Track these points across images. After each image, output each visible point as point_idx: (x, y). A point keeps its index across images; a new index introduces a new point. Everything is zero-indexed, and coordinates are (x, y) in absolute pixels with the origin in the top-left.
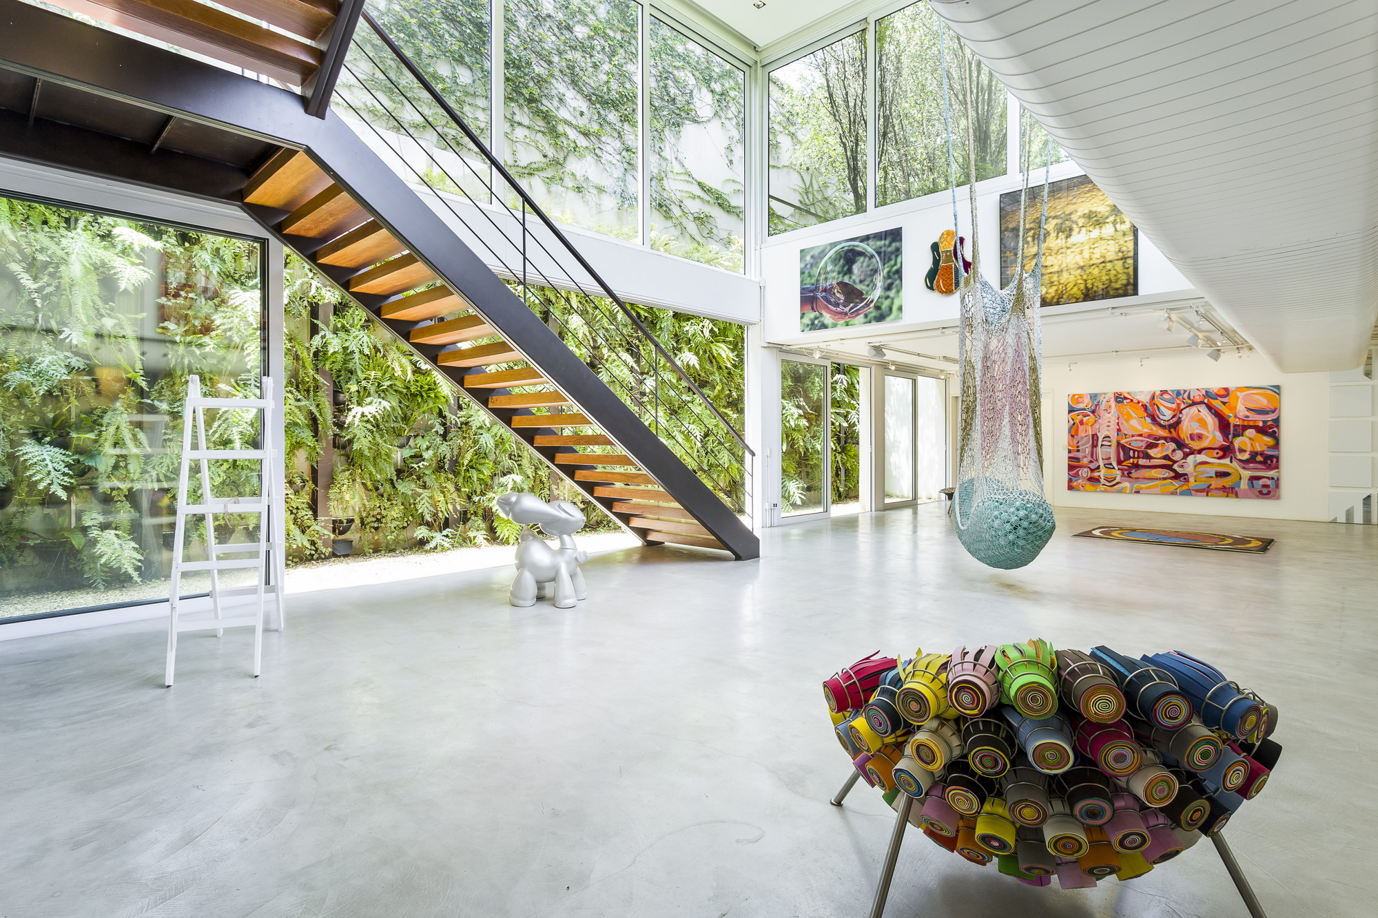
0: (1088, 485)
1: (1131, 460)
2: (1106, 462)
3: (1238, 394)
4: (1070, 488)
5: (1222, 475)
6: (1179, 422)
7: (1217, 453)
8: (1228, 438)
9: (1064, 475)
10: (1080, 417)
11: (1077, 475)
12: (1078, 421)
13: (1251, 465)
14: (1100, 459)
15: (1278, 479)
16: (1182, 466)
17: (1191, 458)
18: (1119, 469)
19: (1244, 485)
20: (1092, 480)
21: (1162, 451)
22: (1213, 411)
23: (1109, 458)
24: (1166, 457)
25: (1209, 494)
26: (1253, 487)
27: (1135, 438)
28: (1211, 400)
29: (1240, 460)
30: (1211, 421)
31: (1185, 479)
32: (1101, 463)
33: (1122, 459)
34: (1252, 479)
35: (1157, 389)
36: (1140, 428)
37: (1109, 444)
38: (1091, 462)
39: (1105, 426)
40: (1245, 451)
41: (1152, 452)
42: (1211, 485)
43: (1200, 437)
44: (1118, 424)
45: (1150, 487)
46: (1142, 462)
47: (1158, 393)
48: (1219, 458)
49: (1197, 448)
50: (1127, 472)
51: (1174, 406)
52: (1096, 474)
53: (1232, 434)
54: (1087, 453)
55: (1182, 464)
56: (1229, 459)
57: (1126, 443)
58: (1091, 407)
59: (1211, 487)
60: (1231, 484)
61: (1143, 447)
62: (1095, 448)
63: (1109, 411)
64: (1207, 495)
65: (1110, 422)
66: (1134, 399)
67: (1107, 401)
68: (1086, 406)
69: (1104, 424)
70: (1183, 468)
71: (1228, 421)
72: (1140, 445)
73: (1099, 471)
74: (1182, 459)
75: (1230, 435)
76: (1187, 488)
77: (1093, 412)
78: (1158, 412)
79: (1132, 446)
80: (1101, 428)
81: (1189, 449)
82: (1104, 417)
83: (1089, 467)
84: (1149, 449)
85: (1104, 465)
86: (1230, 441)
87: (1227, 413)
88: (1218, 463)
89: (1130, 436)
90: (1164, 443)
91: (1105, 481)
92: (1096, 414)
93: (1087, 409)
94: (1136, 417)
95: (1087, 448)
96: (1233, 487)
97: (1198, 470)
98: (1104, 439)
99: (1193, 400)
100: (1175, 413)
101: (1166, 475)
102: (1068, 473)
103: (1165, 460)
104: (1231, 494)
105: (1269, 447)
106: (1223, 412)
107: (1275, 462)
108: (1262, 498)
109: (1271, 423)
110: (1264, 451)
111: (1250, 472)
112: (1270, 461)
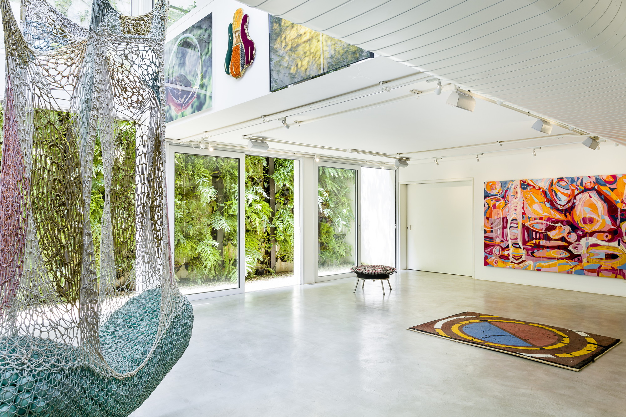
0: (500, 262)
1: (534, 241)
2: (514, 242)
3: (624, 180)
4: (486, 264)
5: (612, 257)
6: (573, 207)
7: (607, 236)
8: (616, 223)
9: (481, 253)
10: (494, 202)
11: (491, 252)
12: (491, 206)
14: (509, 239)
16: (576, 248)
17: (584, 240)
18: (524, 249)
20: (504, 258)
21: (560, 233)
22: (603, 197)
23: (516, 239)
24: (563, 239)
25: (600, 274)
27: (537, 221)
28: (602, 187)
30: (601, 206)
31: (579, 259)
32: (510, 243)
33: (527, 239)
35: (555, 176)
36: (541, 212)
37: (516, 226)
38: (502, 241)
39: (513, 209)
41: (551, 234)
42: (601, 266)
43: (591, 221)
44: (523, 207)
45: (549, 266)
46: (543, 243)
47: (555, 180)
48: (609, 241)
49: (589, 231)
50: (531, 253)
51: (569, 192)
52: (506, 252)
53: (619, 219)
54: (499, 234)
55: (576, 246)
56: (616, 242)
57: (530, 225)
58: (501, 193)
59: (601, 268)
60: (619, 266)
61: (544, 230)
62: (505, 230)
63: (516, 196)
64: (598, 275)
65: (516, 206)
66: (536, 186)
67: (514, 188)
68: (498, 192)
69: (512, 208)
70: (577, 249)
71: (616, 206)
72: (541, 228)
73: (509, 250)
74: (576, 241)
75: (618, 220)
76: (581, 268)
77: (504, 197)
78: (555, 198)
79: (535, 228)
80: (510, 211)
81: (582, 232)
82: (512, 202)
83: (500, 246)
84: (549, 231)
85: (513, 244)
86: (618, 225)
87: (615, 199)
88: (607, 246)
89: (533, 219)
90: (561, 226)
91: (513, 259)
92: (505, 199)
93: (499, 195)
94: (537, 202)
95: (499, 230)
96: (621, 269)
97: (590, 252)
98: (512, 222)
99: (585, 187)
100: (570, 198)
101: (563, 256)
102: (484, 251)
103: (562, 241)
104: (618, 276)
106: (611, 198)
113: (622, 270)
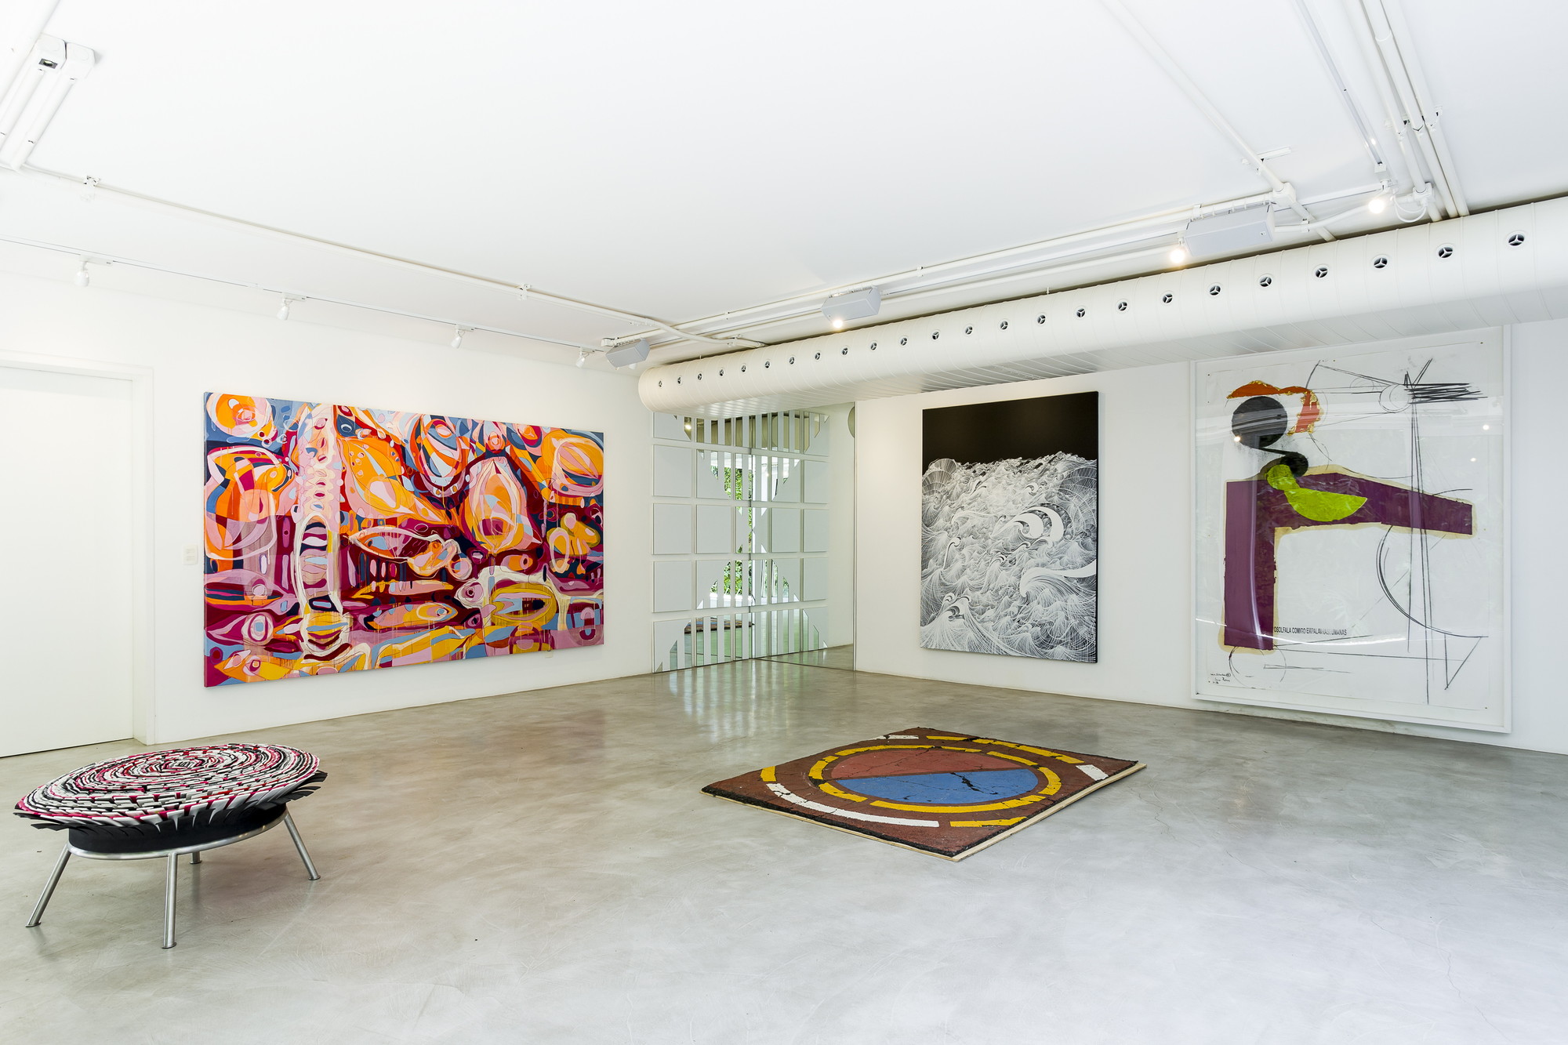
0: (269, 664)
1: (374, 585)
2: (316, 592)
3: (554, 441)
4: (214, 677)
5: (533, 605)
6: (463, 494)
7: (525, 562)
8: (540, 531)
9: (194, 642)
11: (236, 634)
12: (237, 477)
13: (571, 583)
14: (300, 586)
15: (603, 605)
16: (469, 594)
17: (485, 571)
18: (345, 610)
19: (562, 624)
20: (279, 647)
21: (436, 558)
22: (519, 472)
23: (322, 583)
24: (442, 575)
25: (514, 650)
26: (574, 627)
27: (379, 529)
28: (517, 451)
29: (556, 574)
30: (515, 492)
31: (475, 621)
32: (302, 597)
33: (353, 582)
34: (575, 608)
35: (425, 411)
36: (391, 504)
37: (320, 543)
38: (276, 595)
39: (310, 493)
40: (563, 556)
41: (416, 563)
42: (516, 629)
43: (499, 527)
44: (343, 488)
45: (411, 650)
46: (396, 588)
47: (427, 421)
48: (528, 572)
49: (495, 552)
50: (364, 621)
51: (456, 455)
52: (289, 629)
53: (545, 522)
54: (264, 570)
55: (471, 588)
56: (541, 573)
57: (362, 540)
58: (274, 439)
59: (517, 634)
60: (544, 623)
61: (398, 552)
62: (285, 557)
63: (320, 453)
64: (511, 652)
65: (323, 484)
66: (378, 430)
67: (316, 427)
68: (262, 435)
69: (310, 487)
70: (472, 597)
71: (540, 495)
72: (392, 547)
73: (298, 621)
74: (470, 577)
75: (543, 525)
76: (479, 641)
77: (282, 453)
78: (426, 466)
79: (375, 549)
80: (302, 499)
81: (482, 553)
82: (310, 471)
83: (270, 612)
84: (411, 556)
85: (311, 602)
86: (543, 535)
87: (538, 480)
88: (526, 583)
89: (369, 523)
90: (438, 541)
91: (311, 646)
92: (287, 459)
93: (263, 444)
94: (382, 475)
95: (264, 558)
96: (548, 629)
97: (497, 599)
98: (310, 531)
99: (487, 447)
100: (458, 471)
101: (443, 617)
102: (209, 636)
103: (441, 580)
104: (544, 645)
105: (591, 549)
106: (532, 476)
107: (599, 576)
108: (585, 645)
109: (593, 502)
110: (586, 555)
111: (569, 597)
112: (592, 574)
113: (549, 631)
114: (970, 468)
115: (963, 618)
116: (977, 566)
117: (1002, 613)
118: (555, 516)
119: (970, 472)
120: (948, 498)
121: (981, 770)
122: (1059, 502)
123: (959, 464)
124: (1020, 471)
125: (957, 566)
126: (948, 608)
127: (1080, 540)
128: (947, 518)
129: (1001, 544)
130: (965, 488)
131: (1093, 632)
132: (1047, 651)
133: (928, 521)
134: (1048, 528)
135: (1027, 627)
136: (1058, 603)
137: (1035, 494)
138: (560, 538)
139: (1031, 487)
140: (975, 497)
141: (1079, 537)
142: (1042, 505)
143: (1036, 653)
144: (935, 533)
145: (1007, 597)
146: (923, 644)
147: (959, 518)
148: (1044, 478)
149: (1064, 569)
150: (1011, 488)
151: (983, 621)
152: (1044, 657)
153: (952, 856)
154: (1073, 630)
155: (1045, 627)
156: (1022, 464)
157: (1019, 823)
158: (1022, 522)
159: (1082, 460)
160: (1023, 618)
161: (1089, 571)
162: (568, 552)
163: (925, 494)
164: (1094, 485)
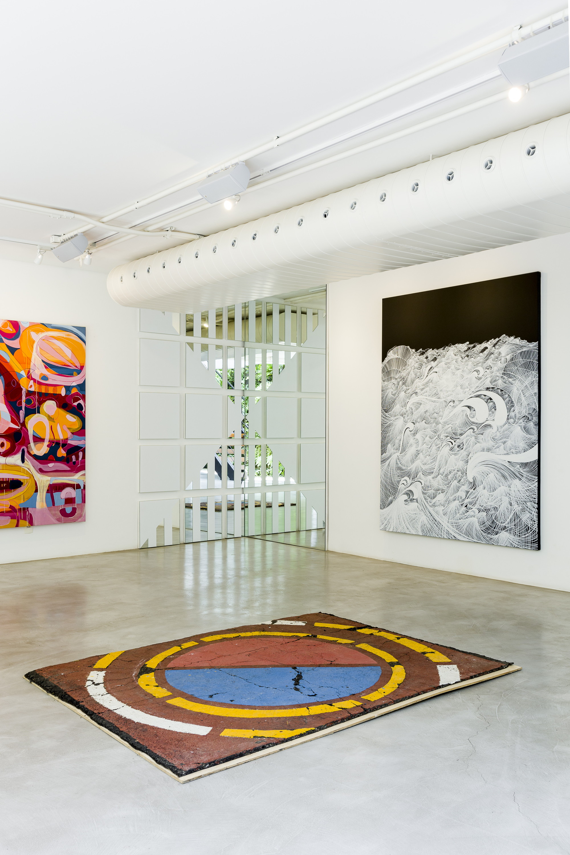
3: (33, 335)
5: (11, 485)
7: (2, 445)
8: (18, 417)
13: (51, 465)
15: (84, 486)
19: (41, 502)
26: (54, 506)
29: (35, 457)
34: (54, 488)
40: (43, 440)
48: (6, 455)
53: (23, 409)
56: (19, 456)
60: (22, 502)
71: (19, 385)
75: (21, 411)
86: (21, 422)
87: (16, 369)
88: (3, 464)
96: (26, 507)
104: (21, 522)
105: (73, 433)
106: (10, 367)
107: (80, 459)
108: (65, 522)
109: (74, 391)
110: (67, 439)
111: (49, 478)
112: (74, 457)
113: (28, 508)
114: (423, 354)
115: (417, 502)
116: (429, 450)
117: (451, 498)
118: (35, 404)
119: (423, 357)
120: (404, 384)
121: (331, 665)
122: (503, 386)
123: (414, 350)
124: (468, 356)
125: (411, 451)
126: (404, 492)
127: (523, 424)
128: (403, 404)
129: (450, 429)
130: (418, 374)
131: (536, 519)
132: (492, 537)
133: (386, 408)
134: (493, 412)
135: (474, 512)
136: (502, 489)
137: (480, 378)
138: (40, 424)
139: (477, 371)
140: (428, 382)
141: (521, 421)
142: (488, 389)
143: (482, 538)
144: (392, 418)
145: (456, 481)
146: (382, 527)
147: (413, 404)
148: (489, 362)
149: (508, 454)
150: (459, 373)
151: (434, 505)
152: (490, 543)
153: (180, 775)
154: (516, 516)
155: (490, 513)
156: (469, 348)
157: (301, 735)
158: (469, 407)
159: (525, 342)
160: (470, 503)
161: (532, 456)
162: (48, 437)
163: (384, 381)
164: (536, 367)
